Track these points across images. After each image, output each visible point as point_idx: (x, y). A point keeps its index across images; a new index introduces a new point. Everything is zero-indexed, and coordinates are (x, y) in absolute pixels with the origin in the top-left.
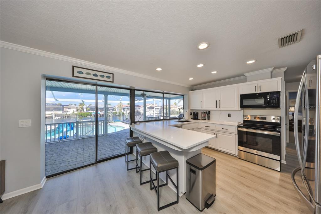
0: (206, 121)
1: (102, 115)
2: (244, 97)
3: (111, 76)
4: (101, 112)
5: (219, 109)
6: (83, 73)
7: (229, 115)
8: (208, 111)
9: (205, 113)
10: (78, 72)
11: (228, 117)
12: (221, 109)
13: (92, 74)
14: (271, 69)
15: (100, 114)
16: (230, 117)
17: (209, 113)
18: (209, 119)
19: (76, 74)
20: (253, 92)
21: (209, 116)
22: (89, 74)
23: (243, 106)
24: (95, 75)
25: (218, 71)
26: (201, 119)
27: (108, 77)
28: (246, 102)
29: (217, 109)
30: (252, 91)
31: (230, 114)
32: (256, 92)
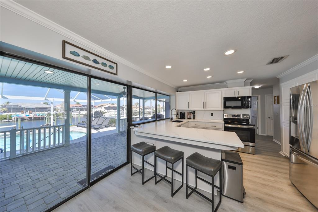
0: (192, 120)
1: (34, 118)
2: (226, 99)
3: (114, 66)
4: (30, 113)
5: (205, 109)
6: (79, 55)
7: (212, 115)
8: (193, 111)
9: (191, 113)
10: (72, 53)
11: (211, 116)
12: (207, 109)
13: (92, 59)
14: (245, 79)
15: (29, 117)
16: (213, 116)
17: (194, 113)
18: (194, 118)
19: (68, 55)
20: (234, 96)
21: (194, 115)
22: (87, 58)
23: (226, 107)
24: (95, 61)
25: (212, 76)
26: (187, 118)
27: (111, 67)
28: (228, 104)
29: (204, 109)
30: (232, 95)
31: (213, 113)
32: (235, 96)
